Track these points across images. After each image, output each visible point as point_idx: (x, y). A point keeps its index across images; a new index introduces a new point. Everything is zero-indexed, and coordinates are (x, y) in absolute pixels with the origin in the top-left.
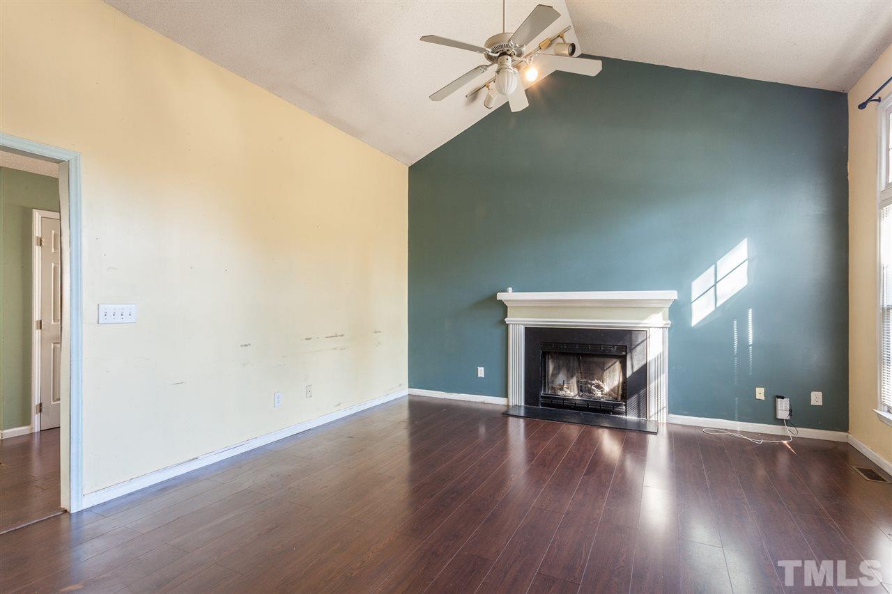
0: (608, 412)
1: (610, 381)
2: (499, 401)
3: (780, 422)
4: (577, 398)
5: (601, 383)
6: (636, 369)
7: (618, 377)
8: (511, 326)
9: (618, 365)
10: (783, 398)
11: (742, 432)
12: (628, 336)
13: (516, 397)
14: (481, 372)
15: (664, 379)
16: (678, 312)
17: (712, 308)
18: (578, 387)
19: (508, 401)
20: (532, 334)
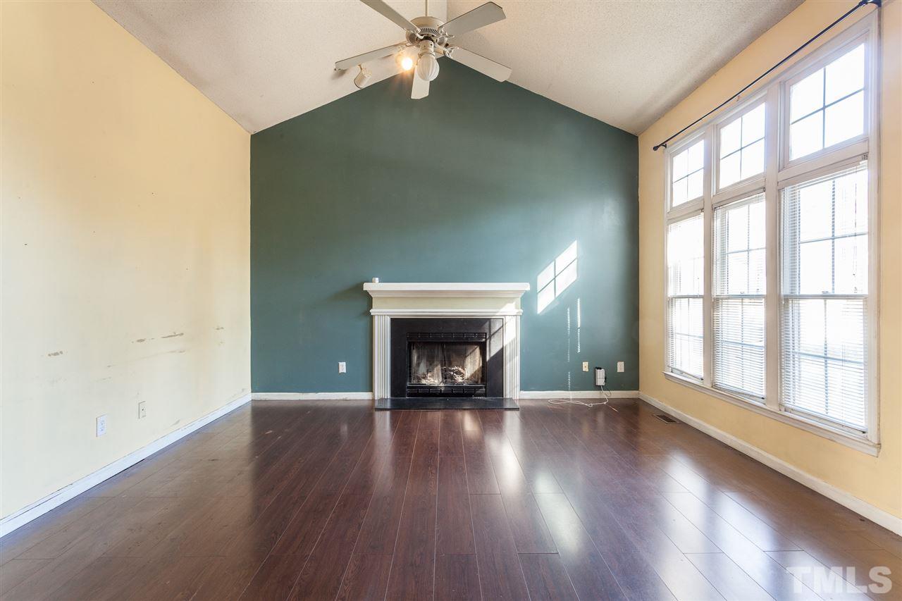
0: (470, 395)
1: (471, 366)
2: (364, 396)
3: (598, 388)
4: (442, 385)
5: (460, 369)
6: (492, 354)
7: (478, 361)
8: (376, 317)
9: (478, 351)
10: (601, 369)
11: (574, 399)
12: (488, 323)
13: (382, 389)
14: (343, 367)
15: (517, 359)
16: (528, 300)
17: (553, 298)
18: (442, 374)
19: (374, 395)
20: (399, 325)
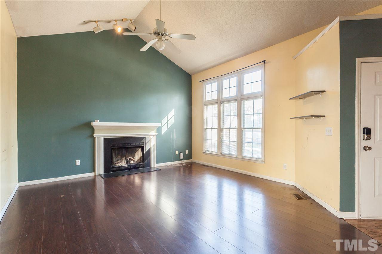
0: (138, 168)
1: (138, 155)
2: (90, 175)
3: (181, 160)
4: (126, 165)
5: (131, 158)
6: (146, 151)
7: (140, 154)
8: (97, 138)
9: (140, 150)
10: (182, 153)
11: (174, 165)
12: (144, 139)
13: (100, 170)
14: (78, 162)
15: (155, 152)
16: (159, 129)
17: (167, 129)
18: (126, 161)
19: (95, 173)
20: (107, 141)
